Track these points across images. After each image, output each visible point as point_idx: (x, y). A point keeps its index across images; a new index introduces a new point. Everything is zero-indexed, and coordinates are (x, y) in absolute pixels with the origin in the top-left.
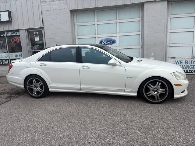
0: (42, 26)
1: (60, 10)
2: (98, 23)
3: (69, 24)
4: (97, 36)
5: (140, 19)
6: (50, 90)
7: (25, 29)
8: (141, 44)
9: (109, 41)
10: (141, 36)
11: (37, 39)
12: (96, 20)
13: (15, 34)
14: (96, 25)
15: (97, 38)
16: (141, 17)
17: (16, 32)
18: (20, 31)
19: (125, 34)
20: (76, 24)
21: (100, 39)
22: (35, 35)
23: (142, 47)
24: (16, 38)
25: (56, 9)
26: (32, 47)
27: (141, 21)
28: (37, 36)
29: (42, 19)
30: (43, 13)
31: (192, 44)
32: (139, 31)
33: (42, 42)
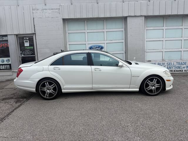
0: (34, 32)
1: (52, 18)
2: (88, 31)
3: (61, 31)
4: (87, 43)
5: (123, 30)
6: (63, 91)
7: (15, 34)
8: (124, 50)
9: (97, 47)
10: (124, 43)
11: (27, 44)
12: (86, 29)
13: (2, 39)
14: (86, 33)
15: (87, 45)
16: (124, 27)
17: (3, 37)
18: (8, 36)
19: (111, 42)
20: (67, 32)
21: (90, 45)
22: (24, 41)
23: (125, 53)
24: (3, 43)
25: (48, 17)
26: (21, 52)
27: (124, 31)
28: (27, 42)
29: (34, 25)
30: (34, 20)
31: (162, 50)
32: (123, 40)
33: (32, 47)
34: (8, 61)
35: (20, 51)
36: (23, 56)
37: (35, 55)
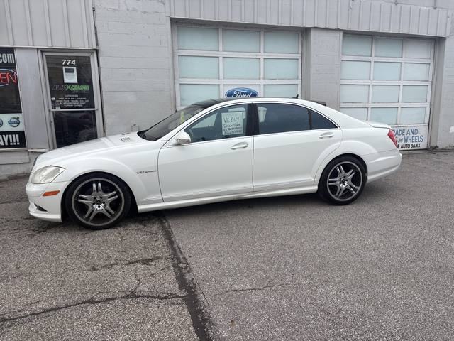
0: (95, 47)
1: (145, 13)
2: (226, 54)
4: (222, 82)
5: (299, 56)
7: (38, 48)
10: (300, 86)
11: (70, 78)
12: (221, 48)
14: (221, 59)
15: (221, 86)
16: (300, 52)
18: (16, 52)
19: (274, 82)
20: (177, 52)
21: (228, 89)
22: (64, 68)
25: (134, 10)
26: (54, 99)
27: (300, 60)
28: (72, 71)
29: (96, 28)
30: (96, 13)
31: (367, 105)
32: (297, 78)
33: (86, 88)
34: (14, 122)
35: (52, 97)
36: (58, 109)
37: (94, 107)
